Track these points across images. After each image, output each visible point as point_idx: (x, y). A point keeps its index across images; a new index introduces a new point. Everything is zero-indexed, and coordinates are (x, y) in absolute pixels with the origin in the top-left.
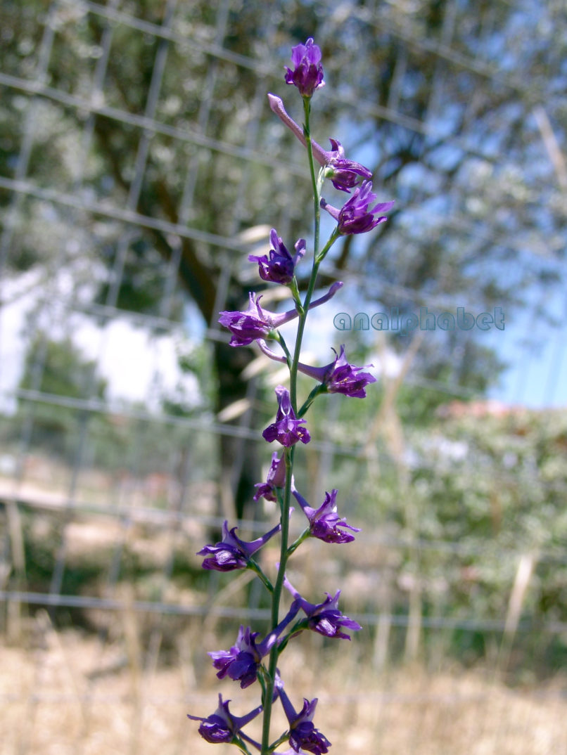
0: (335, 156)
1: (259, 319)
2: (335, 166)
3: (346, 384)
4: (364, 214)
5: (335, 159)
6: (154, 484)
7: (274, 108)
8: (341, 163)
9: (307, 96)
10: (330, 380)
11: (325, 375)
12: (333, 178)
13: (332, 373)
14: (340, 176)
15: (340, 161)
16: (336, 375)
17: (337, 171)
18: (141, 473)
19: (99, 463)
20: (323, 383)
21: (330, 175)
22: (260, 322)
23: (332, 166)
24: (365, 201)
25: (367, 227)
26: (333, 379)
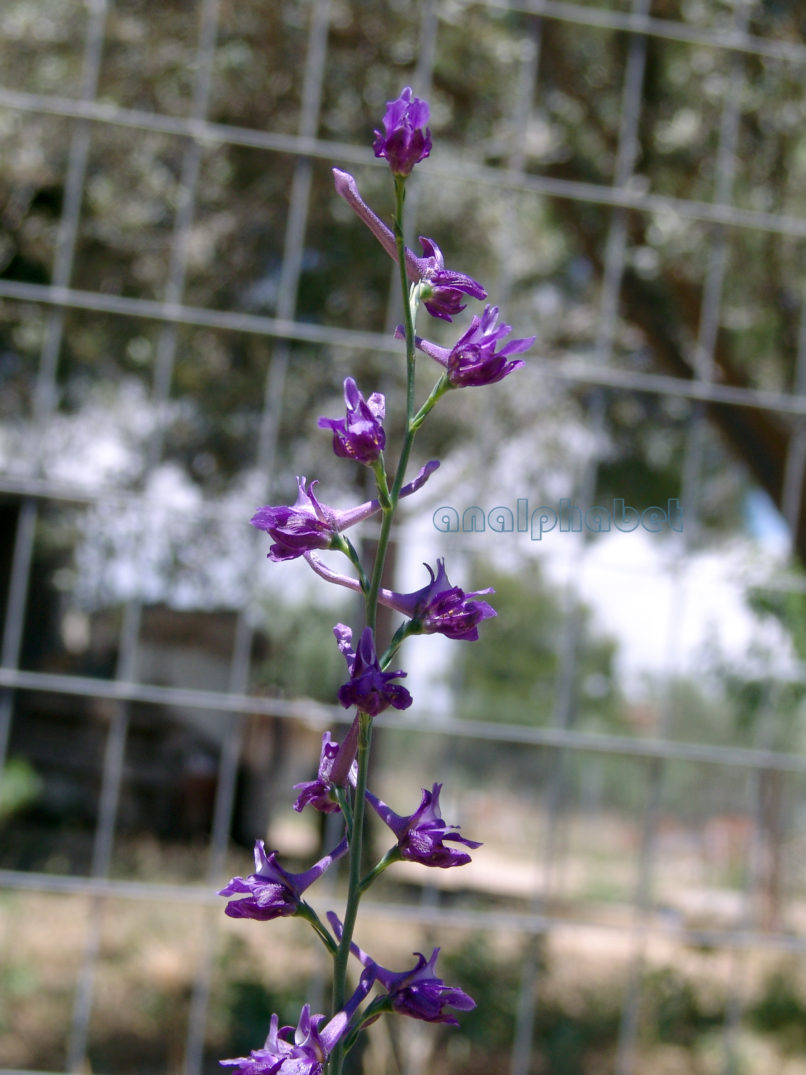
0: (432, 264)
1: (317, 518)
2: (433, 281)
3: (451, 619)
4: (491, 356)
5: (432, 270)
6: (720, 835)
7: (343, 190)
8: (442, 276)
9: (403, 174)
10: (426, 612)
11: (417, 606)
12: (430, 299)
13: (429, 603)
14: (441, 297)
15: (440, 273)
16: (437, 605)
17: (437, 289)
18: (693, 818)
19: (612, 801)
20: (414, 619)
21: (426, 294)
22: (319, 523)
23: (429, 282)
24: (491, 338)
25: (496, 374)
26: (431, 612)
